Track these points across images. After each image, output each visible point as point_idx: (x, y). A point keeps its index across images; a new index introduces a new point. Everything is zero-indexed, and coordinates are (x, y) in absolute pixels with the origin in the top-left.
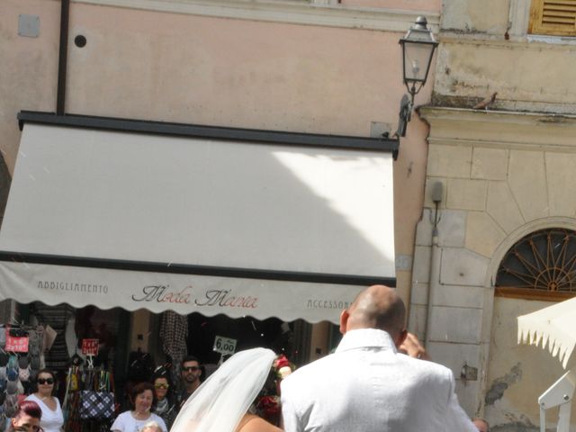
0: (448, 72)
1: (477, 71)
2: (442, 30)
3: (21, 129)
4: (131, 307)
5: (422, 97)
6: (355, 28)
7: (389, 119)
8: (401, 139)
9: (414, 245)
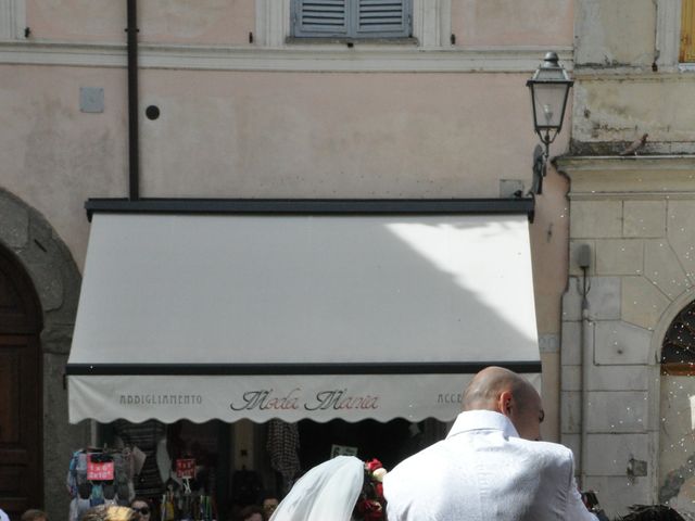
0: (587, 114)
1: (621, 111)
2: (577, 66)
3: (90, 220)
4: (230, 417)
5: (559, 146)
6: (473, 71)
7: (521, 174)
8: (538, 197)
9: (561, 321)
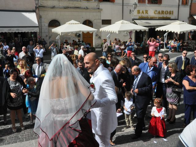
0: (40, 3)
1: (43, 3)
4: (7, 32)
5: (38, 6)
7: (34, 8)
8: (36, 11)
